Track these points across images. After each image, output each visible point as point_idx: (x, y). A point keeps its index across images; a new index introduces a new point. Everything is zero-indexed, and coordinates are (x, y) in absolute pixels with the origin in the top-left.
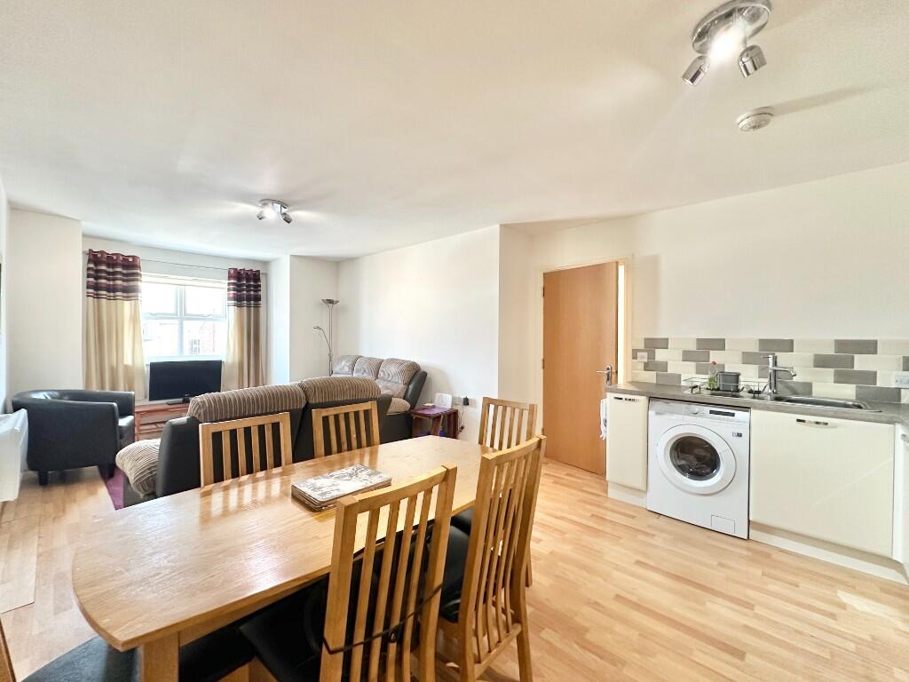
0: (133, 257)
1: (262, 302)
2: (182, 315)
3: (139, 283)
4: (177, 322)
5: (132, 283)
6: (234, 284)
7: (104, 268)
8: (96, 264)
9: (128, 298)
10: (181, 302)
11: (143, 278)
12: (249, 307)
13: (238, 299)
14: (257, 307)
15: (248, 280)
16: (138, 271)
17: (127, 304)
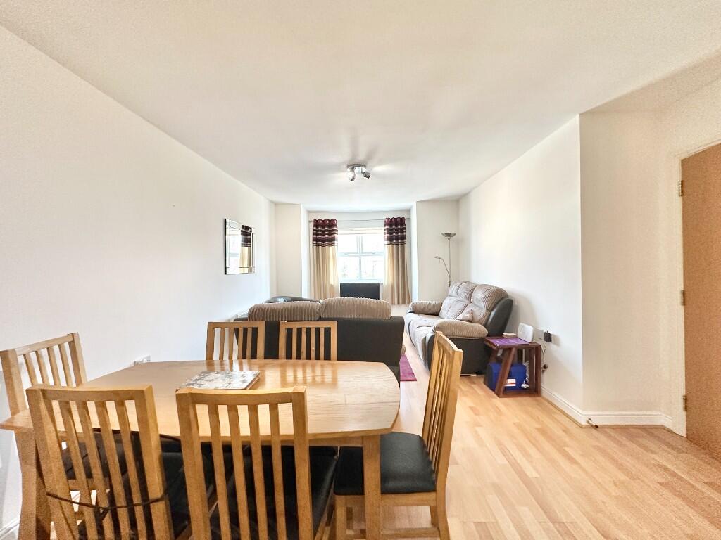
0: (333, 220)
1: (407, 241)
2: (360, 252)
3: (336, 235)
4: (358, 258)
5: (333, 236)
6: (388, 229)
7: (320, 228)
8: (317, 227)
9: (331, 245)
10: (361, 245)
11: (339, 232)
12: (397, 244)
13: (391, 240)
14: (403, 244)
15: (396, 226)
16: (335, 228)
17: (331, 248)
